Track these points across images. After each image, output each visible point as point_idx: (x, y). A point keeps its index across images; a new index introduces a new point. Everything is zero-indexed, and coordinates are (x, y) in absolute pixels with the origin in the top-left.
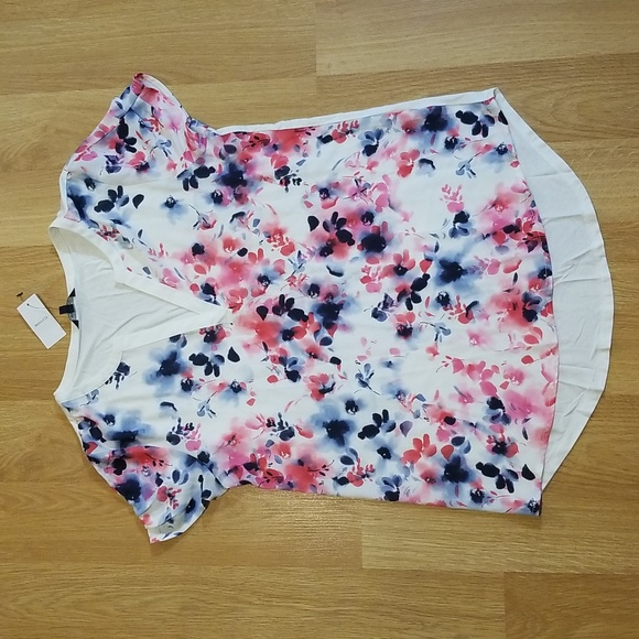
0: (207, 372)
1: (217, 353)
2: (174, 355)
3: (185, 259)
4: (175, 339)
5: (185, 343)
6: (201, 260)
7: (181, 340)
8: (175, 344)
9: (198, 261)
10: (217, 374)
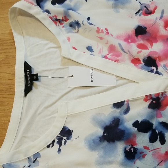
0: (152, 140)
1: (161, 120)
2: (117, 122)
3: (128, 39)
4: (118, 105)
5: (127, 110)
6: (143, 39)
7: (124, 107)
8: (118, 110)
9: (140, 40)
10: (163, 142)
